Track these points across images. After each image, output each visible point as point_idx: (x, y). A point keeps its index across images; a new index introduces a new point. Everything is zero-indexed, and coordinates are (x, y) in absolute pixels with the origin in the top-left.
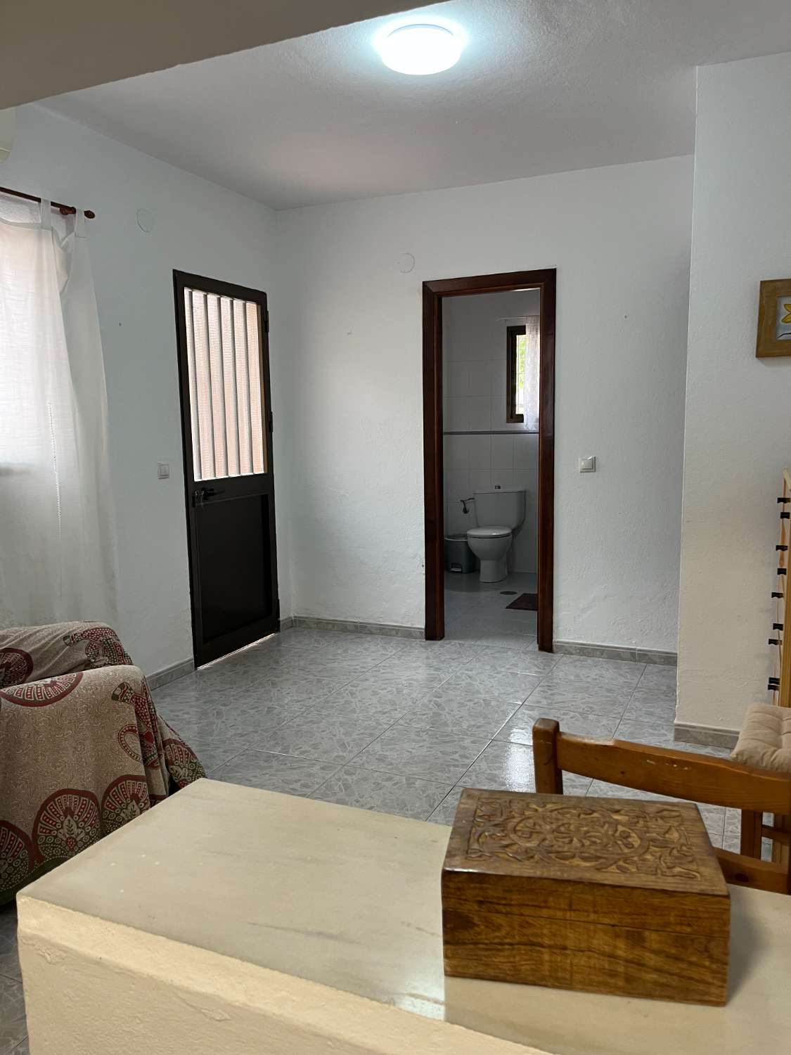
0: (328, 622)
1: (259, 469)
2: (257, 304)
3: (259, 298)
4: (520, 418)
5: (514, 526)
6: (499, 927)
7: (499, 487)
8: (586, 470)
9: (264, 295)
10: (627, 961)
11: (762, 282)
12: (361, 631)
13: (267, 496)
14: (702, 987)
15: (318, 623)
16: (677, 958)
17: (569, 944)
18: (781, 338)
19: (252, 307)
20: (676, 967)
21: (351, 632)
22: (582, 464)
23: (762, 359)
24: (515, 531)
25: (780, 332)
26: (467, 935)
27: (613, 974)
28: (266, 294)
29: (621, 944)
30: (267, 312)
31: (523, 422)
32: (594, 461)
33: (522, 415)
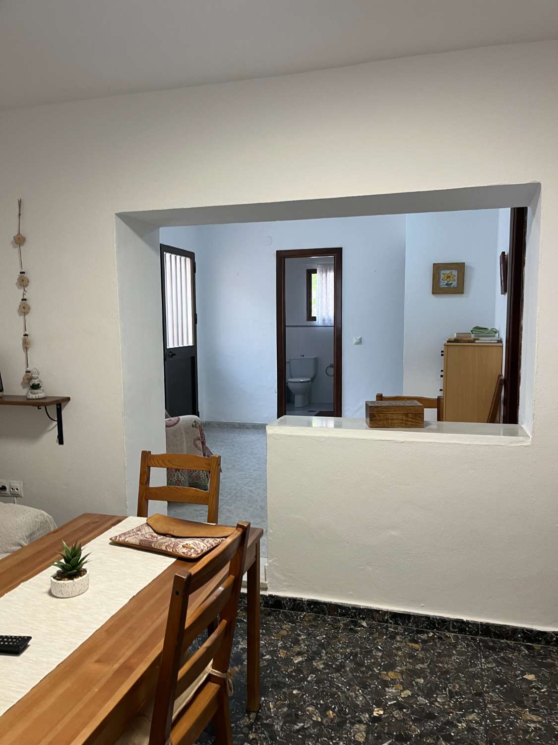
0: (225, 423)
1: (191, 344)
2: (191, 259)
3: (190, 255)
4: (314, 319)
5: (312, 376)
6: (381, 416)
7: (303, 356)
8: (357, 343)
9: (193, 254)
10: (405, 420)
11: (434, 264)
12: (242, 427)
13: (194, 357)
14: (419, 424)
15: (218, 424)
16: (414, 419)
17: (395, 418)
18: (442, 287)
19: (188, 260)
20: (414, 421)
21: (237, 428)
22: (355, 341)
23: (435, 295)
24: (312, 380)
25: (441, 284)
26: (374, 418)
27: (402, 423)
28: (194, 254)
29: (404, 417)
30: (195, 263)
31: (316, 320)
32: (361, 339)
33: (315, 317)
